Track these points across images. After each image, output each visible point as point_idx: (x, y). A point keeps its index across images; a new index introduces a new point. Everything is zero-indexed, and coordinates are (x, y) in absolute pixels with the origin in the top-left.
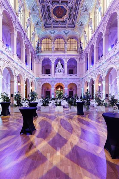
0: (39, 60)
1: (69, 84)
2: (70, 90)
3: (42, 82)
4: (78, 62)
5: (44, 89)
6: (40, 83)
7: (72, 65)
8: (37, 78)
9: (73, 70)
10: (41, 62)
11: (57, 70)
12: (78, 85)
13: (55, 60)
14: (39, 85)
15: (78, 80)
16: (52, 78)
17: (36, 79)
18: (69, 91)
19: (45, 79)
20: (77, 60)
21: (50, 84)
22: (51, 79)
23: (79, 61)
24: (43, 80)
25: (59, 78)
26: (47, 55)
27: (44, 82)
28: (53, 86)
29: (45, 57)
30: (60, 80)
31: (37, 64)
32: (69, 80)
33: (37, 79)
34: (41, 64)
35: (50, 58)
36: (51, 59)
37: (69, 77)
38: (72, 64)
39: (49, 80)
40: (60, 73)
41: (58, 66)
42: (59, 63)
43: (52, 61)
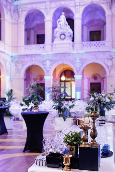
0: (17, 16)
1: (84, 65)
2: (93, 81)
3: (23, 63)
4: (108, 12)
5: (34, 79)
6: (20, 66)
7: (98, 20)
8: (14, 54)
9: (100, 32)
10: (22, 20)
11: (58, 35)
12: (108, 67)
13: (53, 11)
14: (18, 71)
15: (107, 54)
16: (46, 54)
17: (12, 57)
18: (91, 84)
19: (31, 55)
20: (105, 7)
21: (42, 66)
22: (43, 56)
23: (111, 8)
24: (26, 59)
25: (62, 52)
26: (35, 3)
27: (29, 64)
28: (48, 71)
29: (30, 7)
30: (64, 57)
31: (15, 24)
32: (85, 57)
33: (15, 57)
34: (24, 23)
35: (41, 7)
36: (43, 11)
37: (86, 49)
38: (97, 18)
39: (39, 58)
40: (65, 41)
41: (59, 26)
42: (63, 18)
43: (45, 15)
